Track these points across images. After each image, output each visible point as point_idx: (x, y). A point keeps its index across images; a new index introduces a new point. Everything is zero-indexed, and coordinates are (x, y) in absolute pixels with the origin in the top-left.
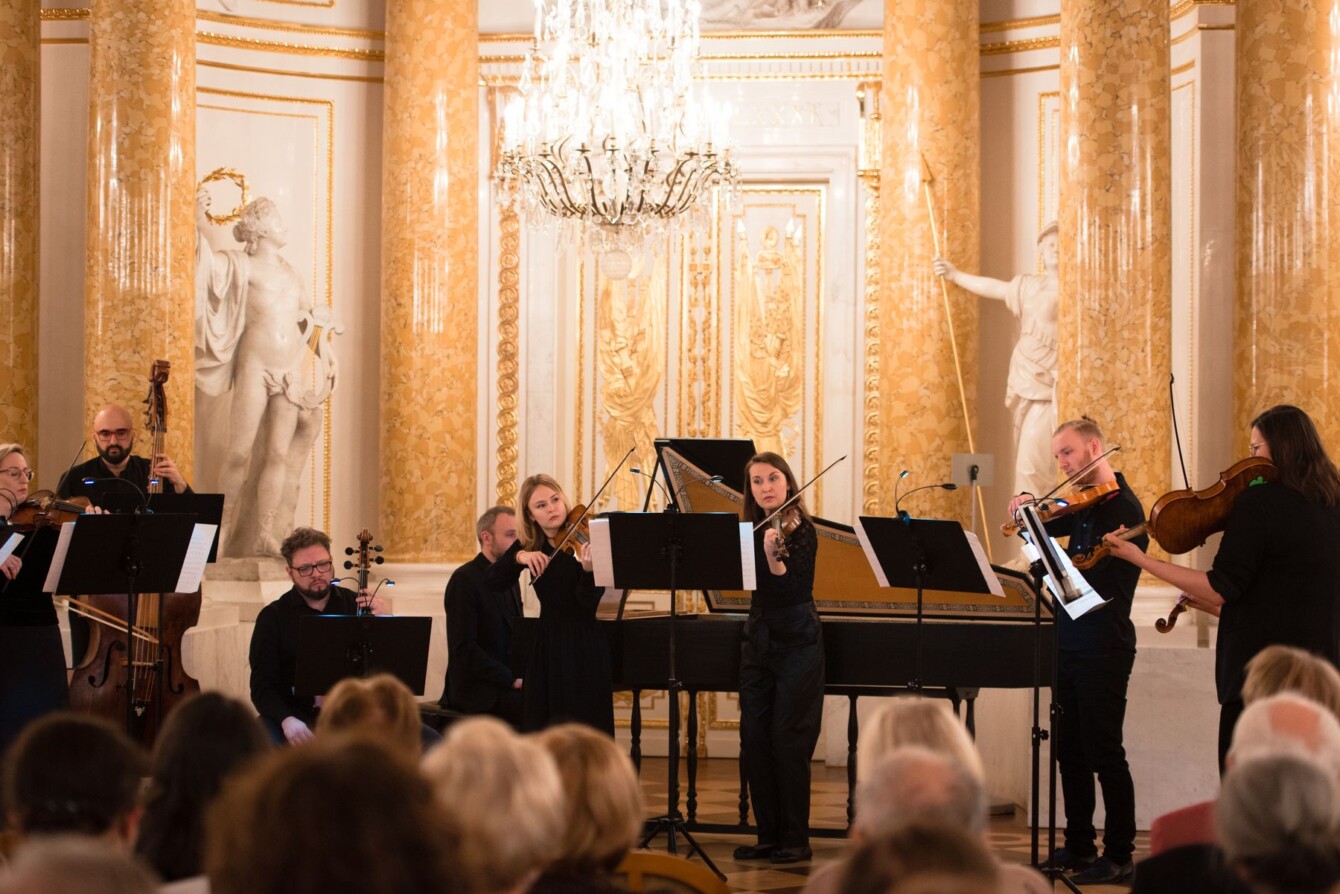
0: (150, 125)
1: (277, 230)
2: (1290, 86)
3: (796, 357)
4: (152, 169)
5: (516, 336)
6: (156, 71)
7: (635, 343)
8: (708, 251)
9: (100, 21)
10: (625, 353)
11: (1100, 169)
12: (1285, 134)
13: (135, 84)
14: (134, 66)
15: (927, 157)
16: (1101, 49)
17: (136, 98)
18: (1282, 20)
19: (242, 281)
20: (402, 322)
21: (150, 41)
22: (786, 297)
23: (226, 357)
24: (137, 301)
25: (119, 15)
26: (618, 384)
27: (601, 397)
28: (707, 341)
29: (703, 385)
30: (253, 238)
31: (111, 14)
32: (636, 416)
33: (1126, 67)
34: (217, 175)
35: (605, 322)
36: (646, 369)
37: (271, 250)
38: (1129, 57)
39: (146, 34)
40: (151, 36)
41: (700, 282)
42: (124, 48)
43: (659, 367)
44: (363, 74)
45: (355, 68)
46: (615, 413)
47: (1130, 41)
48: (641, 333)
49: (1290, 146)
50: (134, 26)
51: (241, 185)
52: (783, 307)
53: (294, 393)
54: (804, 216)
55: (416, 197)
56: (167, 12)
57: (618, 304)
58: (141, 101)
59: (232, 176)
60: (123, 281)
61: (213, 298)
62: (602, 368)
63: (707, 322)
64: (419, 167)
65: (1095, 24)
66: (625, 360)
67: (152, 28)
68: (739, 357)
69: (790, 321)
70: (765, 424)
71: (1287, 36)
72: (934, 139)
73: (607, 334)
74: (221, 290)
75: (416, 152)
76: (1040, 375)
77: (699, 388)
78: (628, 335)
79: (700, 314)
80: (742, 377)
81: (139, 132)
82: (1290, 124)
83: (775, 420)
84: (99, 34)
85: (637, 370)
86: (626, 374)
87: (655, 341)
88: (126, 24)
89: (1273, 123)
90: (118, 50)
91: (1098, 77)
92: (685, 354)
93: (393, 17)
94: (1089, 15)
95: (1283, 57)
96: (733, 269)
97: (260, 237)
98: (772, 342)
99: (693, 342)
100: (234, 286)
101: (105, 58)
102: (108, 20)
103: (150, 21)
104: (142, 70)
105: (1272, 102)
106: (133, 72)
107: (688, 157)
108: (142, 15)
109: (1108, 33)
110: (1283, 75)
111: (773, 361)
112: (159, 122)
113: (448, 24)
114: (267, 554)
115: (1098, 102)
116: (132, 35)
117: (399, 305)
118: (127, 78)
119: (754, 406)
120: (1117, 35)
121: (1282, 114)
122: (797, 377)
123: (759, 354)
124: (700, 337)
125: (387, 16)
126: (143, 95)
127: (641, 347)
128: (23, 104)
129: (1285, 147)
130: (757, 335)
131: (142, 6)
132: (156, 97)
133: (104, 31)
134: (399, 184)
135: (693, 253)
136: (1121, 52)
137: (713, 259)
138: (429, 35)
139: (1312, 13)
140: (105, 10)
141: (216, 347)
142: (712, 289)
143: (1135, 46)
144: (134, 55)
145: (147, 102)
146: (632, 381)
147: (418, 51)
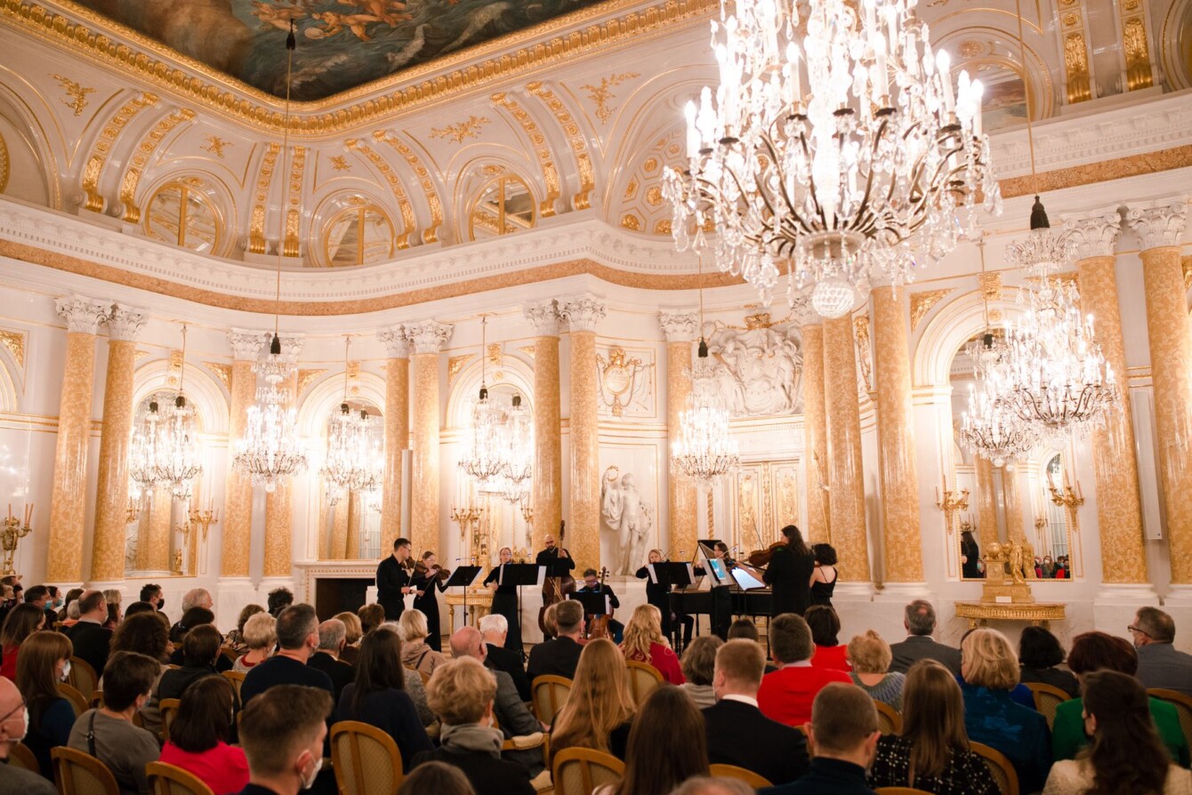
1: (636, 482)
3: (795, 513)
7: (750, 510)
10: (747, 513)
19: (621, 497)
22: (792, 495)
23: (619, 518)
24: (580, 504)
26: (744, 523)
28: (770, 509)
32: (750, 532)
34: (611, 468)
35: (741, 504)
36: (753, 518)
37: (631, 488)
41: (767, 491)
46: (745, 531)
48: (751, 507)
52: (791, 498)
53: (637, 528)
56: (587, 425)
57: (745, 499)
60: (578, 498)
61: (613, 503)
62: (740, 518)
63: (769, 503)
66: (747, 515)
68: (780, 514)
69: (793, 502)
73: (742, 508)
74: (615, 500)
77: (768, 523)
78: (748, 508)
79: (767, 501)
80: (780, 520)
85: (751, 518)
86: (748, 519)
87: (755, 509)
92: (764, 513)
96: (776, 487)
99: (766, 509)
100: (619, 499)
108: (580, 426)
111: (789, 514)
114: (631, 575)
118: (576, 443)
123: (785, 512)
126: (580, 447)
130: (784, 507)
131: (580, 423)
132: (584, 447)
133: (572, 430)
140: (571, 425)
141: (614, 516)
142: (771, 493)
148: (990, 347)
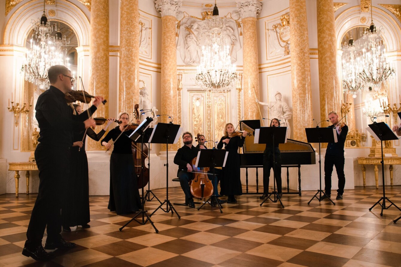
0: (132, 67)
1: (147, 93)
2: (332, 64)
3: (224, 119)
4: (133, 75)
5: (181, 115)
6: (133, 57)
7: (198, 116)
8: (210, 102)
9: (122, 48)
10: (197, 118)
11: (302, 77)
12: (332, 72)
13: (130, 60)
14: (130, 56)
15: (253, 83)
16: (302, 58)
17: (130, 62)
18: (330, 54)
19: (142, 101)
20: (166, 110)
21: (132, 52)
24: (130, 100)
25: (127, 47)
26: (195, 123)
27: (193, 125)
28: (210, 116)
29: (210, 123)
30: (143, 94)
31: (125, 47)
32: (199, 128)
33: (306, 61)
35: (193, 113)
36: (200, 121)
37: (146, 96)
38: (306, 59)
39: (132, 51)
40: (133, 51)
41: (209, 107)
42: (127, 53)
43: (202, 121)
44: (156, 71)
45: (155, 70)
46: (195, 128)
47: (306, 56)
48: (199, 115)
49: (333, 74)
50: (129, 49)
51: (144, 83)
52: (222, 111)
54: (225, 96)
55: (168, 90)
56: (135, 47)
57: (195, 111)
58: (131, 63)
59: (142, 81)
62: (193, 120)
63: (210, 113)
64: (169, 84)
65: (300, 53)
66: (197, 119)
67: (133, 50)
69: (223, 113)
70: (220, 129)
71: (331, 56)
72: (254, 81)
73: (194, 115)
75: (168, 82)
76: (279, 116)
78: (197, 115)
81: (130, 68)
82: (332, 71)
83: (221, 129)
84: (122, 51)
85: (199, 121)
86: (197, 121)
87: (201, 117)
88: (128, 49)
89: (329, 70)
90: (126, 53)
91: (301, 62)
92: (207, 118)
93: (163, 60)
94: (299, 52)
95: (330, 59)
96: (214, 105)
97: (145, 94)
98: (220, 116)
99: (208, 116)
100: (141, 101)
101: (124, 55)
102: (124, 48)
103: (132, 49)
104: (131, 57)
105: (329, 67)
106: (129, 57)
107: (232, 74)
108: (131, 47)
109: (303, 55)
110: (331, 62)
111: (221, 119)
112: (134, 67)
113: (173, 61)
115: (301, 66)
116: (129, 51)
117: (165, 107)
118: (128, 58)
119: (218, 126)
120: (304, 55)
121: (331, 69)
122: (225, 122)
123: (219, 118)
124: (209, 115)
125: (162, 60)
126: (131, 62)
127: (199, 117)
128: (107, 64)
129: (332, 74)
130: (218, 115)
131: (131, 46)
132: (133, 62)
133: (124, 50)
134: (165, 87)
135: (208, 102)
136: (305, 58)
137: (211, 103)
138: (170, 63)
139: (334, 52)
140: (124, 46)
142: (211, 108)
143: (307, 57)
144: (130, 54)
145: (132, 63)
146: (198, 123)
147: (168, 65)
148: (352, 45)
